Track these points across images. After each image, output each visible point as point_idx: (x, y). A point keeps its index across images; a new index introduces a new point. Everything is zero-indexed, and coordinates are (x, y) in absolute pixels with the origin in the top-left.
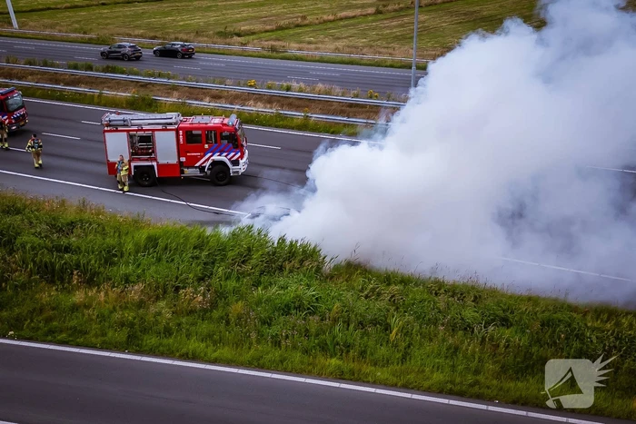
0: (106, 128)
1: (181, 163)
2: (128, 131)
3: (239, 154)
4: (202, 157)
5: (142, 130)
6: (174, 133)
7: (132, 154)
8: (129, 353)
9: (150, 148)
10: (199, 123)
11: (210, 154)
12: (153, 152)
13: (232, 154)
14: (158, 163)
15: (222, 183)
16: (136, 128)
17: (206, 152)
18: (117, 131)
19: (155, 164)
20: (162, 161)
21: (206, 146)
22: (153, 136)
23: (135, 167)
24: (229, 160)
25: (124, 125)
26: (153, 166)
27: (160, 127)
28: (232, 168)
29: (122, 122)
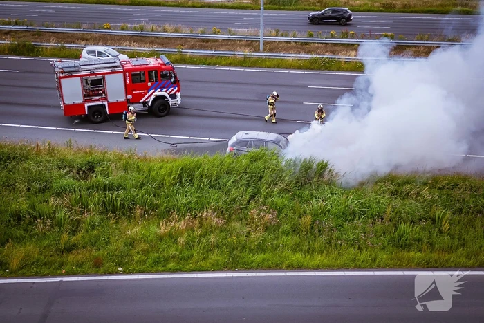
0: (61, 75)
1: (128, 100)
2: (81, 76)
3: (177, 89)
4: (146, 94)
5: (94, 74)
6: (122, 75)
7: (85, 96)
8: (240, 271)
9: (101, 90)
10: (141, 65)
11: (152, 91)
12: (104, 92)
13: (171, 89)
14: (108, 102)
15: (163, 114)
16: (88, 72)
17: (148, 89)
18: (72, 77)
19: (106, 103)
20: (111, 100)
21: (149, 84)
22: (103, 78)
23: (89, 107)
24: (169, 94)
25: (76, 71)
26: (104, 105)
27: (109, 70)
28: (171, 101)
29: (73, 69)
